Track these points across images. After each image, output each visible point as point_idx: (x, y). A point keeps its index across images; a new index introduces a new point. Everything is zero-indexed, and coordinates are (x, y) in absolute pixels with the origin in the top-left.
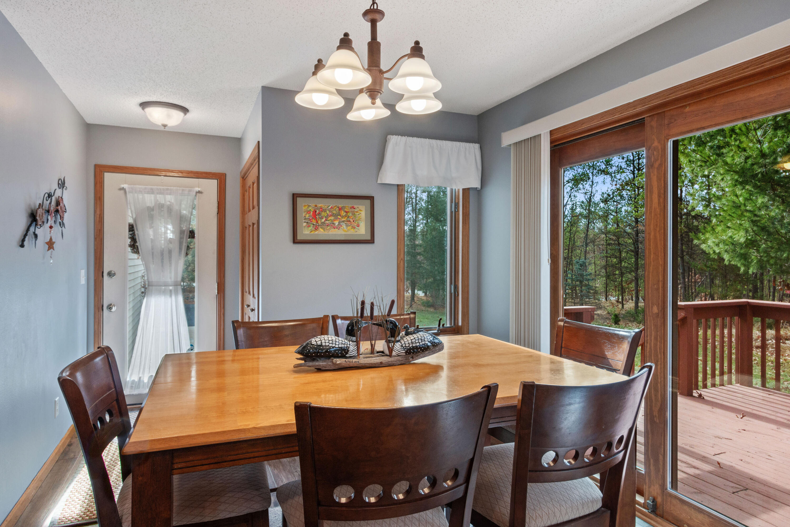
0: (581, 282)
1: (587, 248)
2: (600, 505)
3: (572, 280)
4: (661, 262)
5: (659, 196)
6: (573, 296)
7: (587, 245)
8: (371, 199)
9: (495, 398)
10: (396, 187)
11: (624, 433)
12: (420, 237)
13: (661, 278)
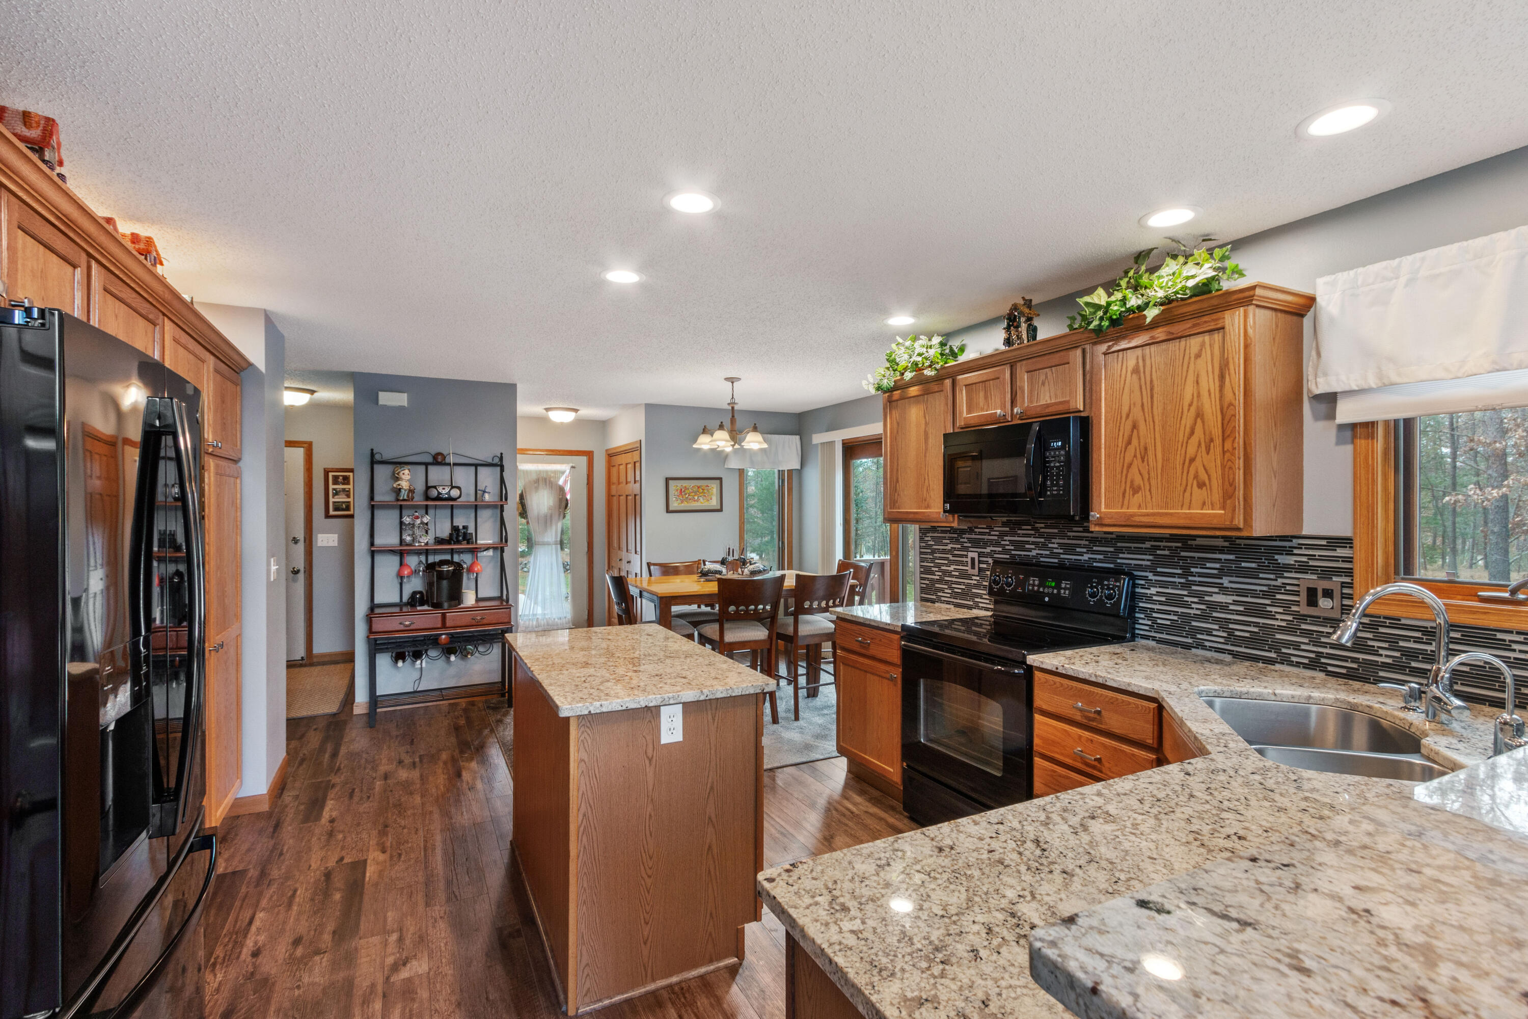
8: (720, 479)
10: (737, 475)
12: (753, 483)
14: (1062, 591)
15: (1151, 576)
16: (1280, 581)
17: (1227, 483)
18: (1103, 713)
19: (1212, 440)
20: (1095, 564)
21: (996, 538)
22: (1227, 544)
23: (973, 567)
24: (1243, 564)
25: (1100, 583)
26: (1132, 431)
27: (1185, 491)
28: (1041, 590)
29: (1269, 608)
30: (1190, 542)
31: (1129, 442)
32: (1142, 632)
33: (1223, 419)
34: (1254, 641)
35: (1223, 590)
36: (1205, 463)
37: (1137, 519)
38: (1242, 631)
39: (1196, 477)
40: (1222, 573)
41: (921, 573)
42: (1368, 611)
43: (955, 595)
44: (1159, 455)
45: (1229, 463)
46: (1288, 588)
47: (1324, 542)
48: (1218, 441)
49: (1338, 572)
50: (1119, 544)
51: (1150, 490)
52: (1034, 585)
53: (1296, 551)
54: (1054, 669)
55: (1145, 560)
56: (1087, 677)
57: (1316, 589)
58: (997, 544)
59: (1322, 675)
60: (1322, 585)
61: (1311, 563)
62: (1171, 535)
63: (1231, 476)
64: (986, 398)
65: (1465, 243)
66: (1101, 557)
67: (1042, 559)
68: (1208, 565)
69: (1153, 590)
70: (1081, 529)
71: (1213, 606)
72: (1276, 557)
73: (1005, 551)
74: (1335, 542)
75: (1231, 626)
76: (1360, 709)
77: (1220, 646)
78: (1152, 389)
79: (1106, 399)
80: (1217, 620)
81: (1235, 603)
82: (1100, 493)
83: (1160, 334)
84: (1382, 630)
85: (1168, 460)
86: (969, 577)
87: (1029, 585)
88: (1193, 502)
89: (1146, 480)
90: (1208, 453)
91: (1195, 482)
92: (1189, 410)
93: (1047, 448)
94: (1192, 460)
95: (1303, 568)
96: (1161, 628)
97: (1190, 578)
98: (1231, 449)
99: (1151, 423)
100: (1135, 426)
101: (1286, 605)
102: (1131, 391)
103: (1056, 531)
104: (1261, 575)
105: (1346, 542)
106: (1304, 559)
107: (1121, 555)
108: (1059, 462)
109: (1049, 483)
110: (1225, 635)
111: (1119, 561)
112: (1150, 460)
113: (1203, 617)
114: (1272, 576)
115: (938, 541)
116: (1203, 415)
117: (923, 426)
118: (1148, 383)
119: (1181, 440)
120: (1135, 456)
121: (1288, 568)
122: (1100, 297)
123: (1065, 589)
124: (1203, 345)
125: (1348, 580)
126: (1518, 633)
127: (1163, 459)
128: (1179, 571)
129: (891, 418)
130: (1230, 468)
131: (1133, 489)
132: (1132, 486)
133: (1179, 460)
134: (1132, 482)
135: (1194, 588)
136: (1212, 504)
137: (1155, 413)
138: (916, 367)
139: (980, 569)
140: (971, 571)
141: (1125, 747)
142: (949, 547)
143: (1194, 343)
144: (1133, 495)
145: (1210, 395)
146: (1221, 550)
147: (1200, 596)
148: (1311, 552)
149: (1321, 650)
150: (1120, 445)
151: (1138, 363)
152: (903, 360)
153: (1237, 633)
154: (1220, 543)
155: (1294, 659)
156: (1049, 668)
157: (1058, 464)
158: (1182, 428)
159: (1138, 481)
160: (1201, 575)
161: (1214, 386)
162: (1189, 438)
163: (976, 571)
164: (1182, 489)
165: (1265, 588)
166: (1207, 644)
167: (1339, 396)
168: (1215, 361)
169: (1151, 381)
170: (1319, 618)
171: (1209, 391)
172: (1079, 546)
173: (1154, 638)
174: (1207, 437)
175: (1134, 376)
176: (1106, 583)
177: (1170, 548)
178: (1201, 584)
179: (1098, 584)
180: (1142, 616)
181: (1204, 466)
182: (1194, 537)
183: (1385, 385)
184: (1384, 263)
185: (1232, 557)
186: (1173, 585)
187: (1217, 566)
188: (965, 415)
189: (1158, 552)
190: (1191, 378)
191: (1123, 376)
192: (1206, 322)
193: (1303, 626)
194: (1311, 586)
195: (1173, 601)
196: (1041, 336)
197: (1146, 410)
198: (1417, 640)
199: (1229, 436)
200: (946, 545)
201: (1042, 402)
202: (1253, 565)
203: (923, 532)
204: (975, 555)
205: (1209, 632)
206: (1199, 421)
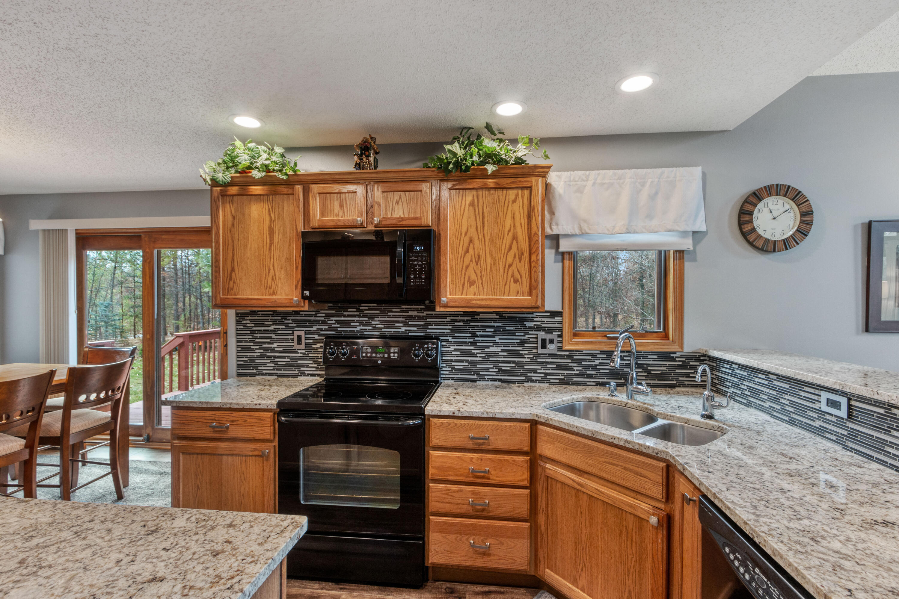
0: (106, 322)
1: (114, 290)
2: (110, 419)
3: (96, 321)
4: (151, 311)
5: (150, 278)
6: (96, 336)
7: (113, 287)
9: (53, 381)
11: (121, 385)
13: (151, 320)
14: (392, 355)
15: (450, 339)
16: (527, 336)
17: (533, 280)
18: (490, 438)
19: (522, 254)
20: (410, 334)
21: (322, 318)
22: (497, 317)
23: (299, 342)
24: (507, 328)
25: (421, 346)
26: (469, 244)
27: (506, 284)
28: (374, 355)
29: (521, 352)
30: (476, 317)
31: (467, 251)
32: (444, 376)
33: (529, 242)
34: (513, 371)
35: (496, 344)
36: (518, 268)
37: (474, 302)
38: (506, 367)
39: (513, 276)
40: (495, 334)
41: (238, 351)
42: (623, 349)
43: (278, 367)
44: (488, 261)
45: (535, 268)
46: (531, 340)
47: (548, 314)
48: (526, 255)
49: (556, 329)
50: (428, 320)
51: (482, 284)
52: (367, 353)
53: (535, 319)
54: (451, 414)
55: (447, 329)
56: (480, 415)
57: (545, 340)
58: (324, 323)
59: (547, 385)
60: (548, 337)
61: (543, 325)
62: (464, 312)
63: (536, 277)
64: (341, 206)
65: (615, 171)
66: (415, 329)
67: (365, 333)
68: (487, 330)
69: (452, 348)
70: (399, 310)
71: (490, 354)
72: (525, 323)
73: (331, 328)
74: (554, 314)
75: (500, 365)
76: (593, 400)
77: (494, 377)
78: (483, 218)
79: (450, 220)
80: (492, 362)
81: (503, 351)
82: (446, 285)
83: (490, 182)
84: (575, 357)
85: (494, 265)
86: (295, 351)
87: (363, 353)
88: (511, 290)
89: (479, 277)
90: (520, 262)
91: (512, 279)
92: (508, 234)
93: (411, 250)
94: (510, 266)
95: (539, 328)
96: (458, 372)
97: (476, 339)
98: (535, 260)
99: (483, 240)
100: (471, 241)
101: (530, 350)
102: (468, 218)
103: (378, 312)
104: (517, 334)
105: (559, 313)
106: (539, 323)
107: (430, 327)
108: (421, 261)
109: (412, 276)
110: (496, 370)
111: (428, 331)
112: (482, 264)
113: (484, 361)
114: (522, 334)
115: (259, 323)
116: (517, 238)
117: (267, 223)
118: (481, 214)
119: (503, 252)
120: (471, 261)
121: (531, 329)
122: (456, 148)
123: (394, 353)
124: (517, 195)
125: (559, 333)
126: (627, 352)
127: (491, 264)
128: (469, 335)
129: (224, 211)
130: (535, 271)
131: (470, 282)
132: (469, 280)
133: (501, 265)
134: (469, 278)
135: (478, 344)
136: (523, 293)
137: (486, 234)
138: (266, 168)
139: (306, 344)
140: (296, 346)
141: (507, 457)
142: (272, 328)
143: (512, 193)
144: (470, 286)
145: (521, 226)
146: (495, 321)
147: (482, 349)
148: (543, 320)
149: (547, 371)
150: (460, 252)
151: (474, 199)
152: (244, 160)
153: (503, 368)
154: (494, 316)
155: (534, 378)
156: (447, 414)
157: (420, 263)
158: (504, 245)
159: (473, 277)
160: (482, 336)
161: (525, 222)
162: (508, 252)
163: (303, 346)
164: (504, 284)
165: (518, 341)
166: (486, 377)
167: (560, 237)
168: (525, 206)
169: (483, 213)
170: (546, 354)
171: (521, 224)
172: (398, 322)
173: (453, 379)
174: (520, 252)
175: (471, 208)
176: (426, 346)
177: (463, 321)
178: (483, 342)
179: (420, 347)
180: (444, 365)
181: (518, 270)
182: (478, 313)
183: (583, 234)
184: (583, 172)
185: (500, 324)
186: (466, 344)
187: (492, 330)
188: (318, 218)
189: (456, 324)
190: (509, 215)
191: (463, 207)
192: (520, 181)
193: (539, 360)
194: (543, 338)
195: (465, 353)
196: (380, 168)
197: (479, 231)
198: (589, 361)
199: (534, 252)
200: (269, 326)
201: (396, 215)
202: (512, 328)
203: (240, 317)
204: (302, 334)
205: (487, 370)
206: (514, 241)
